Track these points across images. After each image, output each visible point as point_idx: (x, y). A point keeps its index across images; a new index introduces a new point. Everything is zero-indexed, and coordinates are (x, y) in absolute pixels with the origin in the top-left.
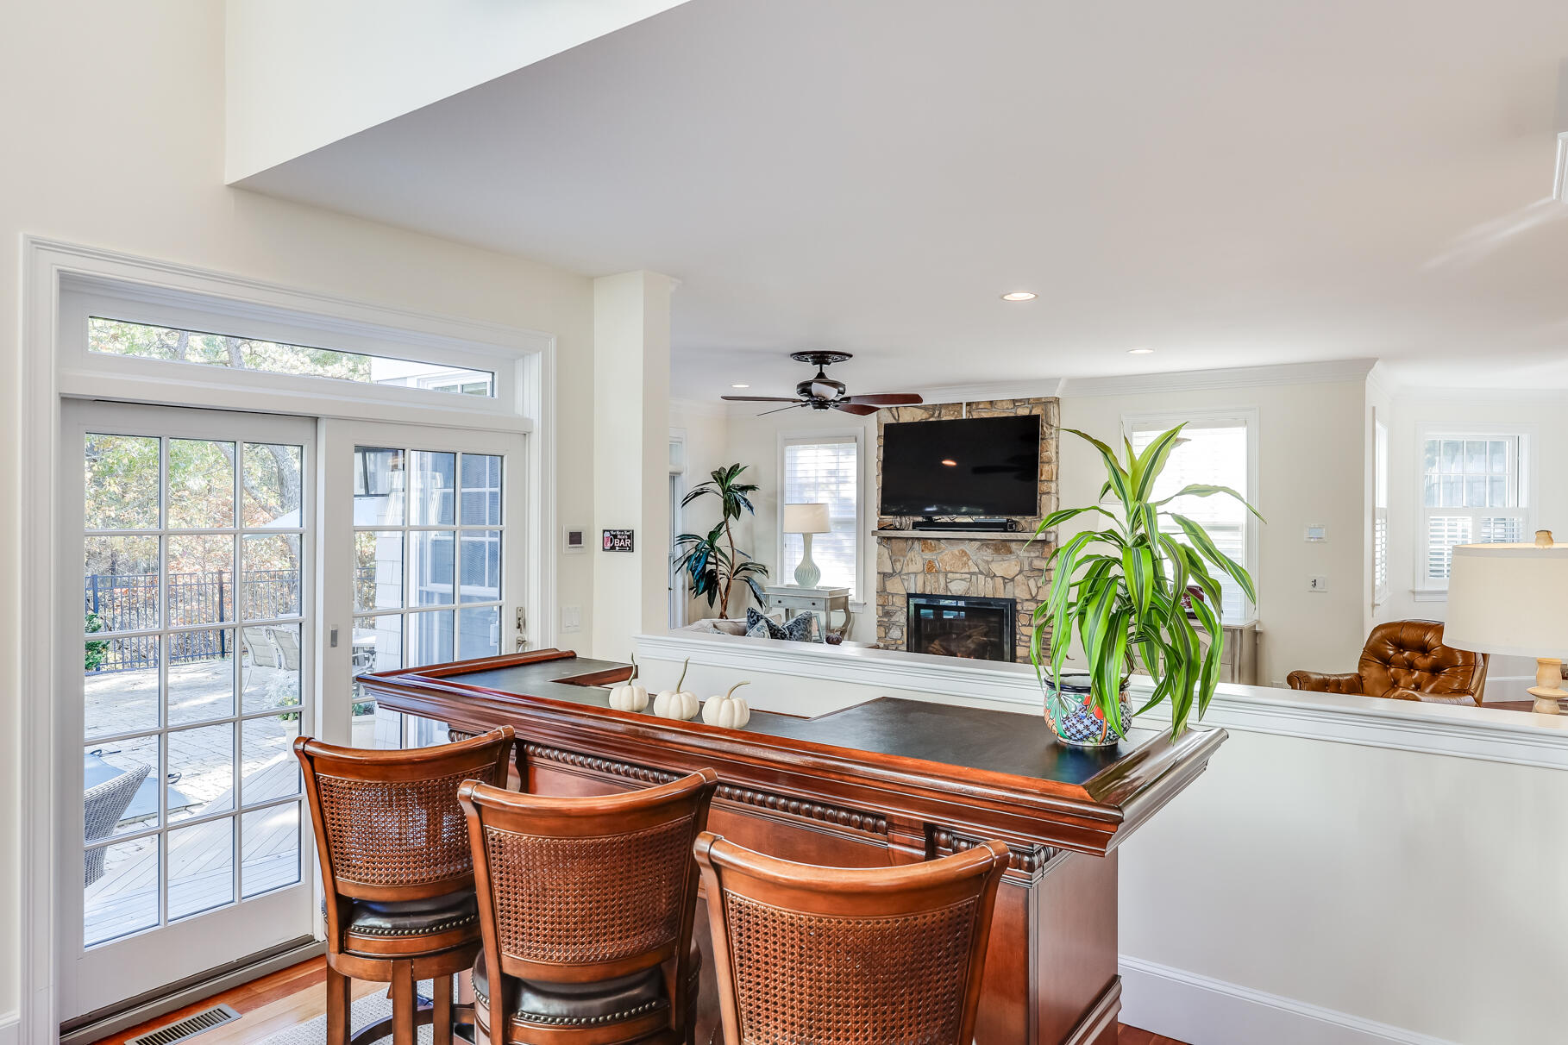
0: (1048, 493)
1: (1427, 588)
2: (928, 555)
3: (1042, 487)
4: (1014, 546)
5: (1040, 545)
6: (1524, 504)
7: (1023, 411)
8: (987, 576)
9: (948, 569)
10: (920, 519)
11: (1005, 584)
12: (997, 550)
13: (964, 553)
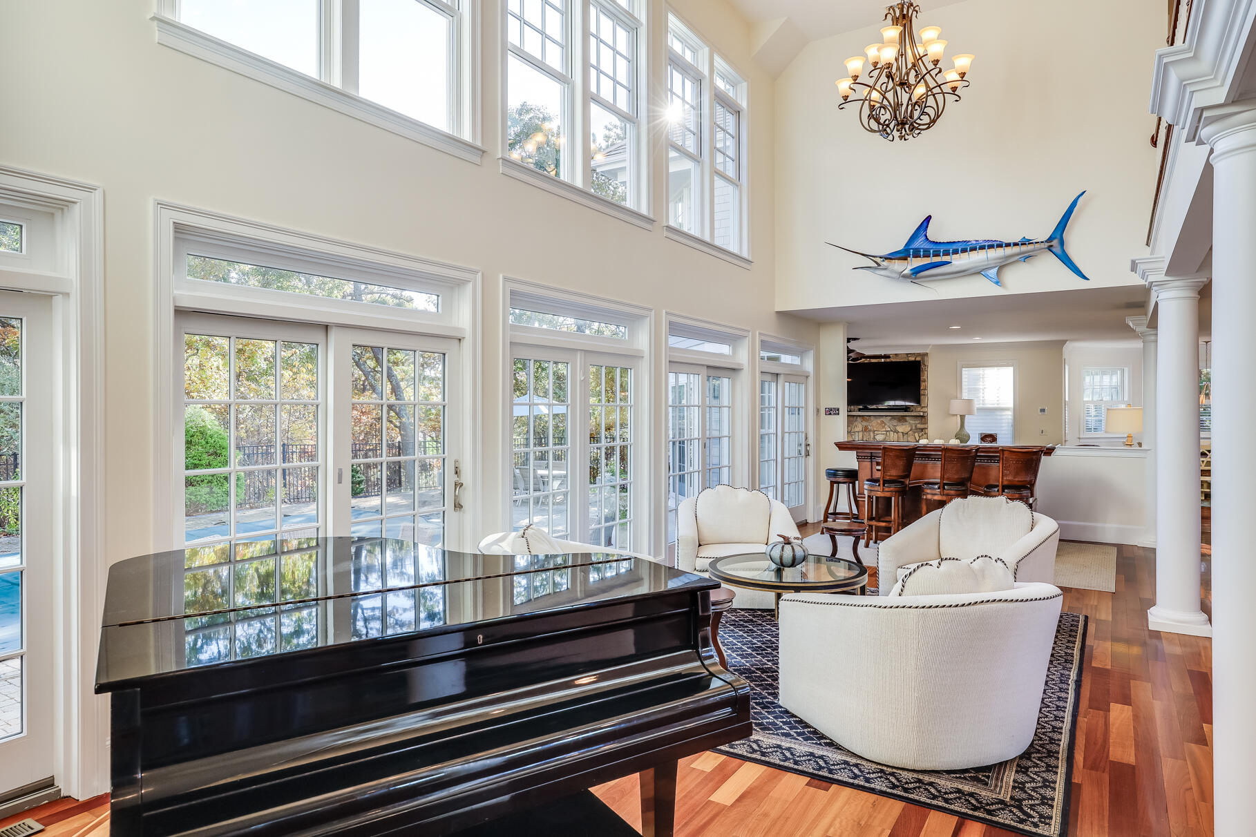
0: (924, 395)
1: (1084, 437)
2: (865, 424)
3: (922, 392)
4: (907, 418)
5: (920, 418)
6: (1126, 399)
7: (912, 359)
8: (894, 432)
9: (875, 429)
10: (861, 407)
11: (903, 435)
12: (899, 421)
13: (883, 422)
